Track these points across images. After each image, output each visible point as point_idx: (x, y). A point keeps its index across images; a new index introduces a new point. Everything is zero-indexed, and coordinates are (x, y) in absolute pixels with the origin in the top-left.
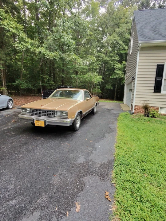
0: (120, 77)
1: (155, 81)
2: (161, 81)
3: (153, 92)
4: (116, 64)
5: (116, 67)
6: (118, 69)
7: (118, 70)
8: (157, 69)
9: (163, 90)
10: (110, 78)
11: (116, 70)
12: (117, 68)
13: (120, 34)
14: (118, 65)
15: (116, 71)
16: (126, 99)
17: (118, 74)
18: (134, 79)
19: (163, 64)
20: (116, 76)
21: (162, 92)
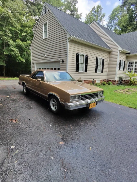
0: (16, 54)
1: (76, 64)
2: (79, 64)
8: (76, 56)
9: (79, 70)
12: (12, 45)
17: (13, 51)
18: (63, 62)
19: (79, 53)
20: (12, 53)
21: (79, 72)
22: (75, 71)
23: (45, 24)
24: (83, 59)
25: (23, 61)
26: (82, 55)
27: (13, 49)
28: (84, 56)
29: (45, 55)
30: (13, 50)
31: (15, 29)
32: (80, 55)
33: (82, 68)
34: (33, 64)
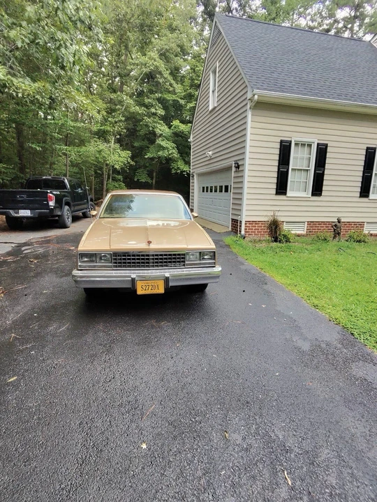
0: (170, 155)
1: (278, 172)
2: (287, 171)
3: (275, 193)
4: (158, 126)
5: (160, 132)
6: (164, 136)
7: (164, 140)
8: (280, 149)
9: (290, 190)
10: (146, 157)
11: (160, 139)
12: (161, 135)
13: (164, 55)
14: (162, 128)
15: (159, 141)
16: (198, 206)
17: (164, 148)
18: (238, 167)
19: (289, 139)
20: (160, 153)
21: (288, 194)
22: (274, 192)
23: (214, 72)
24: (306, 156)
25: (184, 171)
26: (303, 145)
27: (164, 144)
28: (310, 146)
29: (210, 153)
30: (162, 147)
31: (174, 97)
32: (296, 144)
33: (302, 186)
34: (193, 177)
